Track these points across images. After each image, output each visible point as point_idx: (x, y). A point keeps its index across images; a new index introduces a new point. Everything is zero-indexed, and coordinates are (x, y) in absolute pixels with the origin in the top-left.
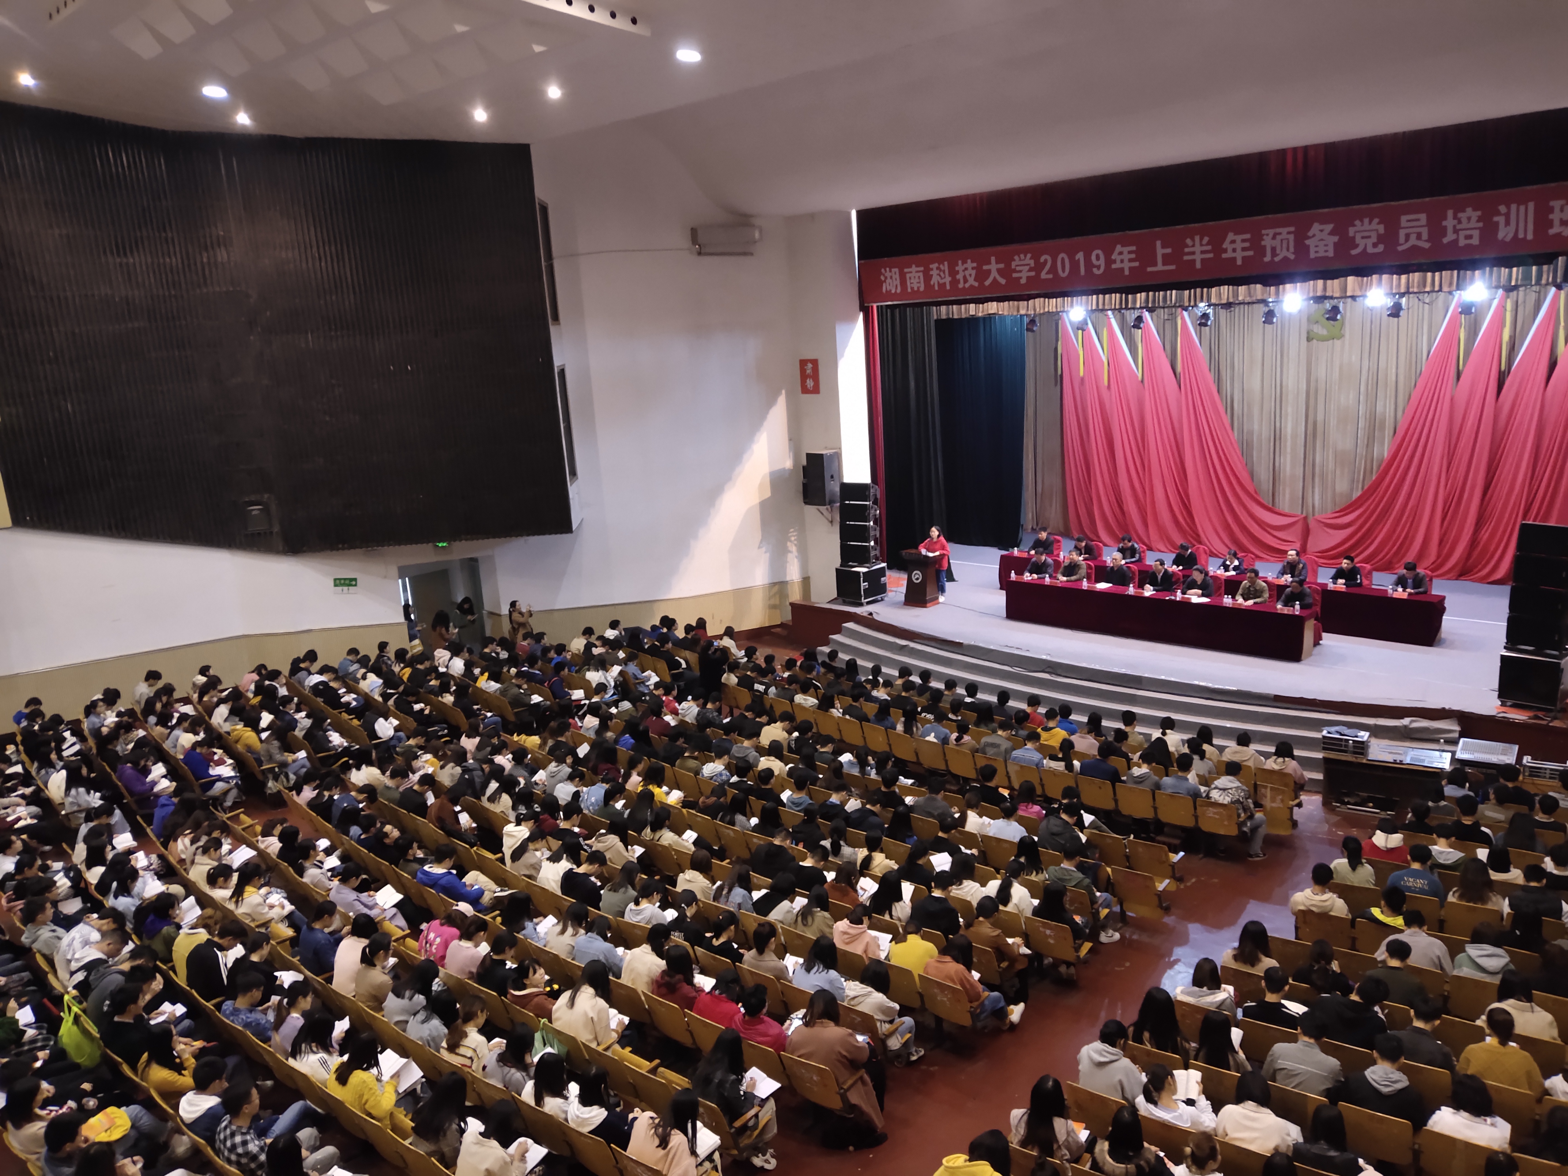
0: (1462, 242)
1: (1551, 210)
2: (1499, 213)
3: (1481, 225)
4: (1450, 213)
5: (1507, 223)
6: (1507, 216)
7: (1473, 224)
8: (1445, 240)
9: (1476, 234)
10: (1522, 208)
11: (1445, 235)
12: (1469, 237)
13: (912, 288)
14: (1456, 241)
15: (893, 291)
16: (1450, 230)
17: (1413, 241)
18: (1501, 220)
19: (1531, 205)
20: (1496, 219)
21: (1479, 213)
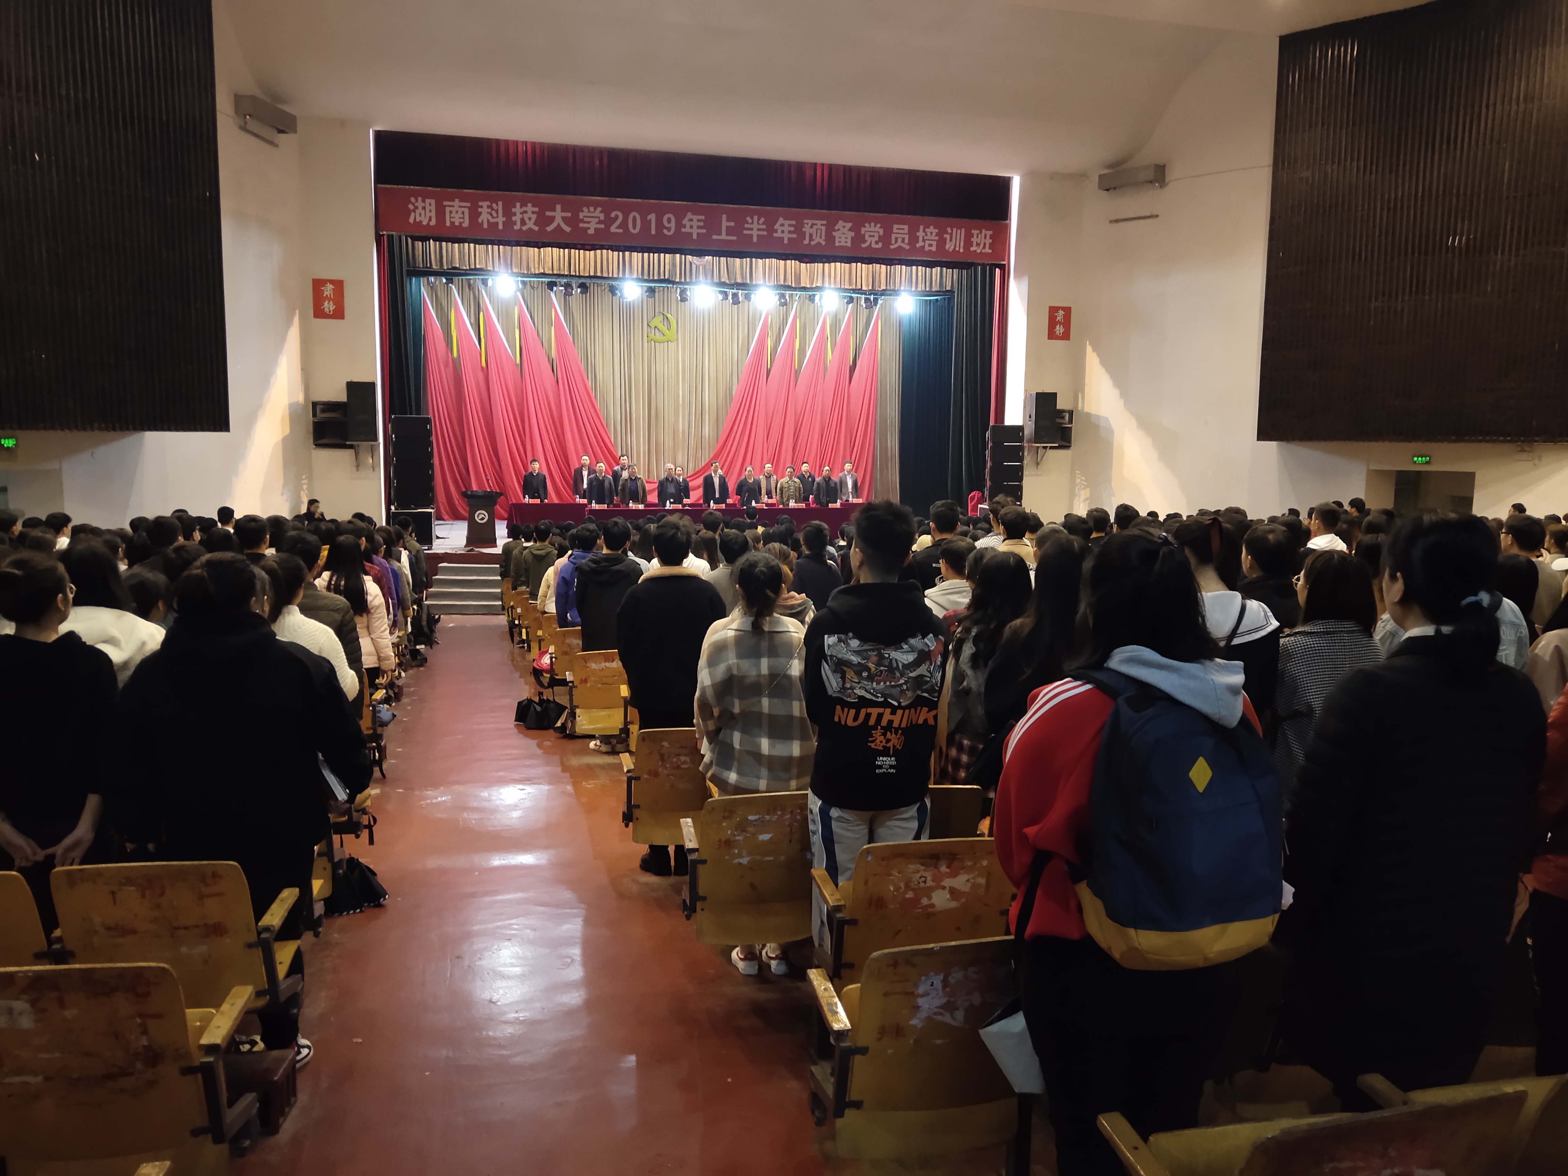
0: (927, 248)
1: (972, 236)
2: (947, 233)
3: (937, 238)
4: (922, 227)
5: (951, 240)
6: (951, 235)
7: (934, 237)
8: (918, 245)
9: (934, 243)
10: (959, 231)
11: (918, 242)
12: (930, 245)
13: (452, 223)
14: (924, 246)
15: (425, 223)
16: (921, 239)
17: (899, 243)
18: (947, 236)
19: (963, 230)
20: (945, 236)
21: (937, 231)
